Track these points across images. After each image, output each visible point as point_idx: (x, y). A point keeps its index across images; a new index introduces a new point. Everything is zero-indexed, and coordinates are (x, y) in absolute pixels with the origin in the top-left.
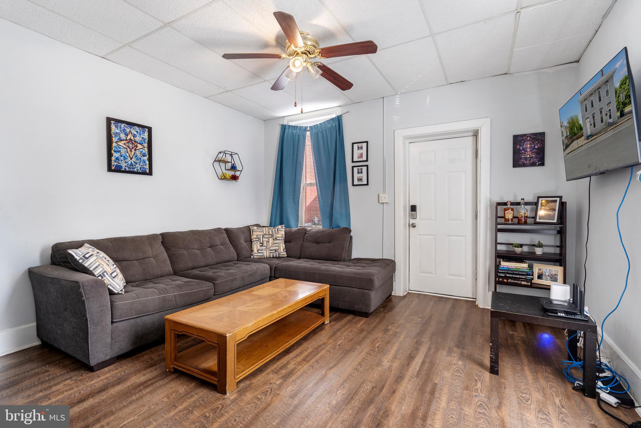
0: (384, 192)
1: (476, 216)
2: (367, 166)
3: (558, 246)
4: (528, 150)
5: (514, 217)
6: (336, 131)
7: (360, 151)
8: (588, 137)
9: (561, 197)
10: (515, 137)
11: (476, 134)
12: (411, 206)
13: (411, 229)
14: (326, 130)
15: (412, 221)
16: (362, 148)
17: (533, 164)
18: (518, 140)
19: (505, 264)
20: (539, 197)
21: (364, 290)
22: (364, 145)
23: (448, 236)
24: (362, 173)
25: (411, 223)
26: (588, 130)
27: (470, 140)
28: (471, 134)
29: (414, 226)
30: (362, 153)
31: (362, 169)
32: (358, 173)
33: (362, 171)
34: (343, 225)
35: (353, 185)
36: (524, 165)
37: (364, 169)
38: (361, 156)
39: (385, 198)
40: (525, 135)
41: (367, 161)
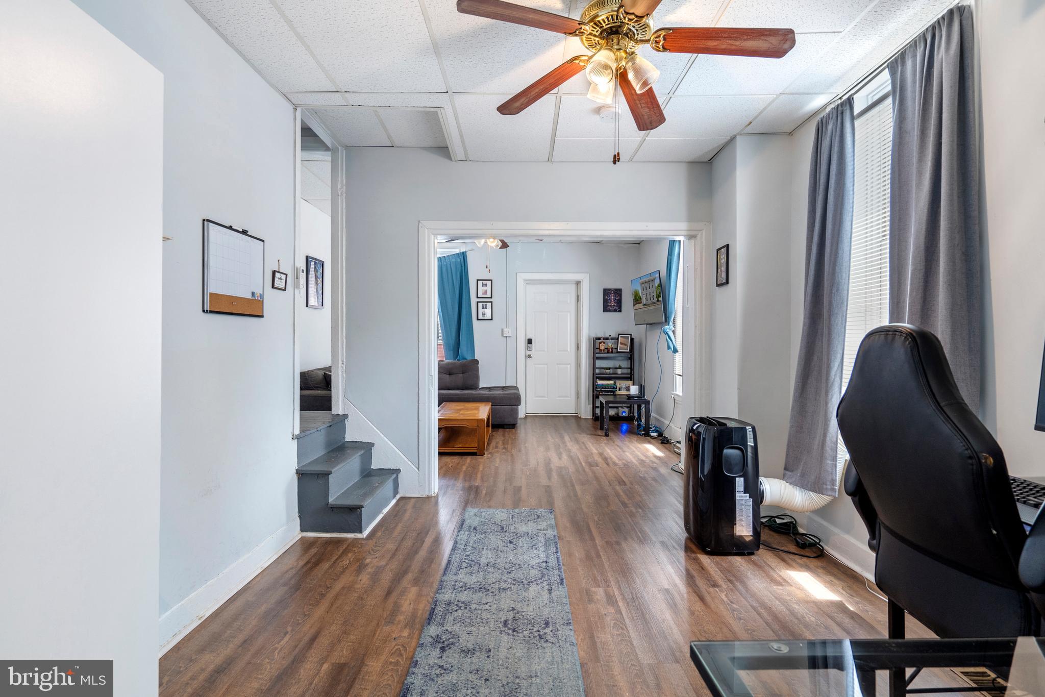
0: (507, 327)
1: (578, 348)
2: (491, 302)
3: (629, 368)
4: (612, 300)
5: (605, 348)
6: (462, 266)
7: (485, 288)
8: (644, 305)
9: (631, 335)
10: (605, 290)
11: (578, 283)
12: (528, 339)
13: (528, 359)
14: (450, 264)
15: (528, 353)
16: (486, 285)
17: (615, 311)
18: (606, 292)
19: (600, 382)
20: (619, 334)
21: (513, 407)
22: (489, 283)
23: (557, 364)
24: (486, 308)
25: (527, 355)
26: (644, 301)
27: (574, 287)
28: (575, 282)
29: (530, 357)
30: (487, 290)
31: (486, 304)
32: (483, 308)
33: (486, 306)
34: (469, 358)
35: (478, 319)
36: (610, 311)
37: (489, 305)
38: (486, 292)
39: (508, 332)
40: (610, 289)
41: (491, 297)
